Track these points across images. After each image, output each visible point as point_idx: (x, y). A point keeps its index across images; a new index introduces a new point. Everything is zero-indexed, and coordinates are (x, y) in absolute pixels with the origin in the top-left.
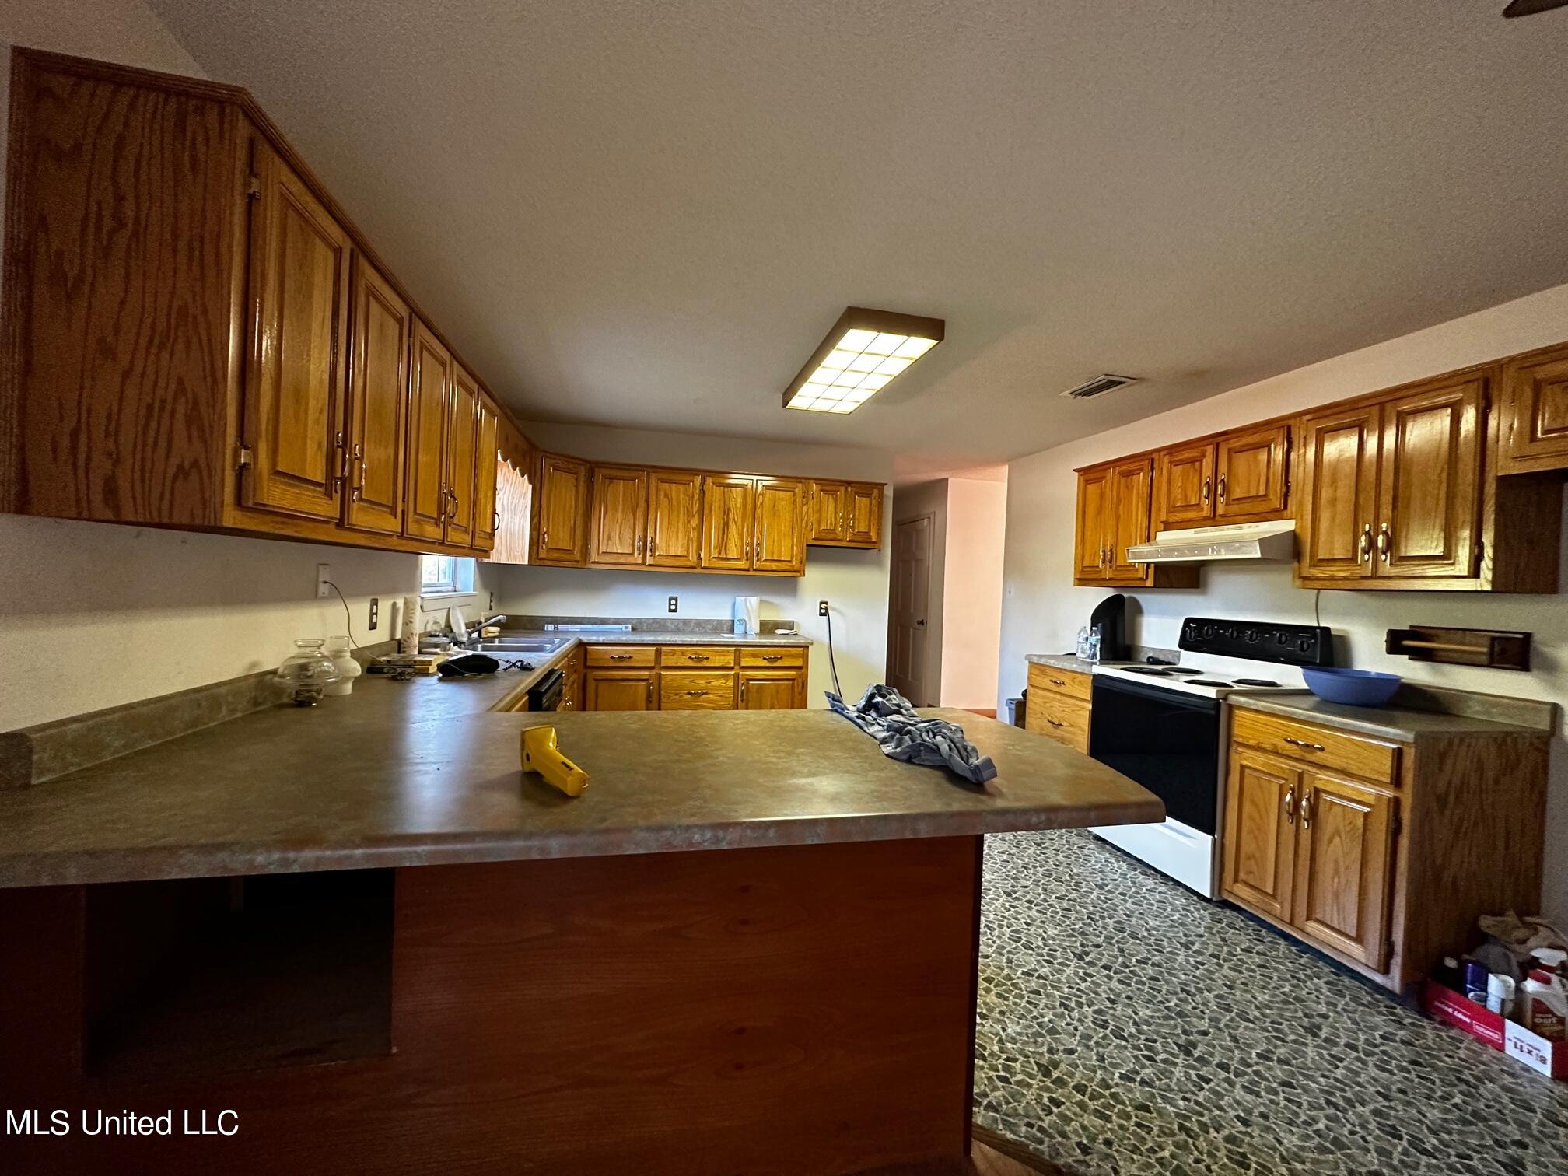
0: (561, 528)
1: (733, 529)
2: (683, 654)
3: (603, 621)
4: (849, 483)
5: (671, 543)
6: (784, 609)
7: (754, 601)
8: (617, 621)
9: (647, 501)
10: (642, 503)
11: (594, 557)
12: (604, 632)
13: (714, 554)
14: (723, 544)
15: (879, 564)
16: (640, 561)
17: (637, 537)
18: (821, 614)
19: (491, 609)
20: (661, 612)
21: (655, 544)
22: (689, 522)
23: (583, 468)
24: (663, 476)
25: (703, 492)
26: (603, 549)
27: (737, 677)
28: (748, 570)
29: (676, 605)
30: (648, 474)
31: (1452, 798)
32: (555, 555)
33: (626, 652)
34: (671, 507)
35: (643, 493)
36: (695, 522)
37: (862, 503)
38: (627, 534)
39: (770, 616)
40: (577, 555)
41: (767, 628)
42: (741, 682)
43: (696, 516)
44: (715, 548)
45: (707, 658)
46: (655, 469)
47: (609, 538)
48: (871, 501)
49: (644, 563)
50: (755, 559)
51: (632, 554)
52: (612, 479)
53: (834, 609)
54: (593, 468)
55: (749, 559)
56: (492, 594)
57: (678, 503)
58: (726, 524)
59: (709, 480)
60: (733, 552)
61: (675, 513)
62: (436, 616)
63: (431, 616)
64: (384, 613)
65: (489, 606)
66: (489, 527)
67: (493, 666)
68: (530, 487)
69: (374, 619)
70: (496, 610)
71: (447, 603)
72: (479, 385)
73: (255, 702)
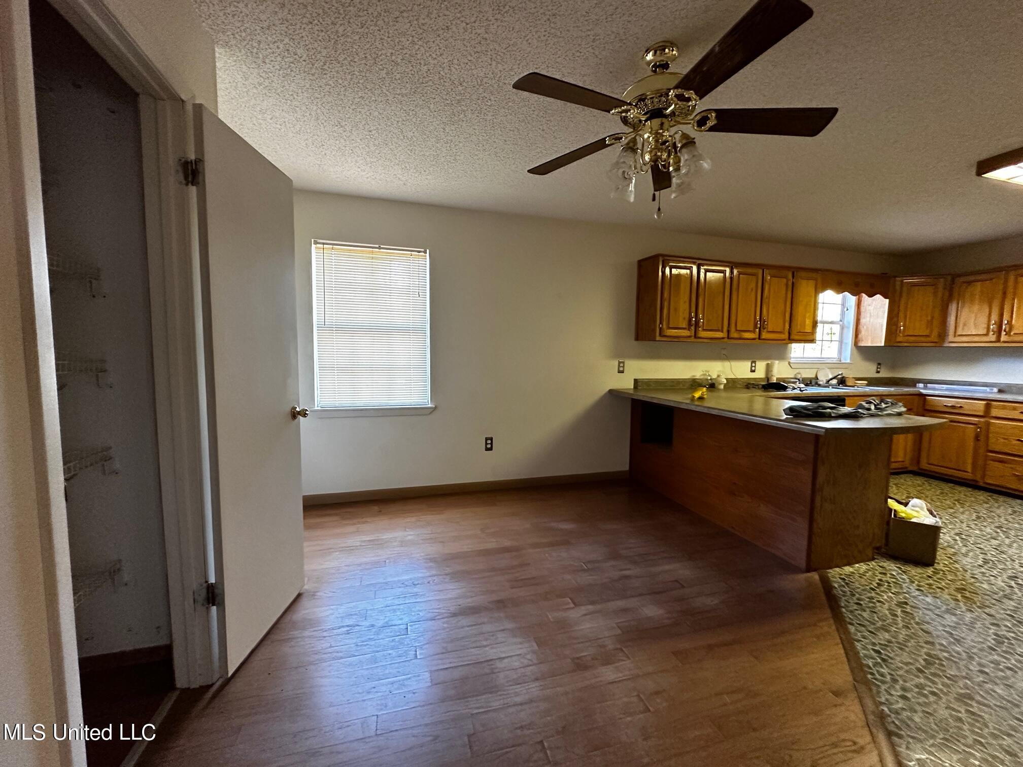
0: (917, 324)
9: (1004, 293)
10: (999, 296)
11: (951, 338)
16: (994, 339)
17: (994, 322)
19: (877, 372)
21: (1010, 326)
23: (942, 281)
26: (959, 333)
30: (1007, 273)
32: (913, 338)
33: (958, 403)
35: (1000, 288)
38: (983, 320)
40: (934, 337)
46: (1015, 267)
47: (965, 325)
49: (998, 341)
51: (987, 335)
52: (970, 282)
54: (953, 278)
56: (879, 364)
62: (801, 371)
63: (798, 371)
64: (761, 366)
65: (875, 371)
66: (808, 329)
67: (785, 388)
68: (887, 301)
69: (753, 368)
70: (884, 374)
71: (816, 366)
72: (795, 271)
73: (692, 385)
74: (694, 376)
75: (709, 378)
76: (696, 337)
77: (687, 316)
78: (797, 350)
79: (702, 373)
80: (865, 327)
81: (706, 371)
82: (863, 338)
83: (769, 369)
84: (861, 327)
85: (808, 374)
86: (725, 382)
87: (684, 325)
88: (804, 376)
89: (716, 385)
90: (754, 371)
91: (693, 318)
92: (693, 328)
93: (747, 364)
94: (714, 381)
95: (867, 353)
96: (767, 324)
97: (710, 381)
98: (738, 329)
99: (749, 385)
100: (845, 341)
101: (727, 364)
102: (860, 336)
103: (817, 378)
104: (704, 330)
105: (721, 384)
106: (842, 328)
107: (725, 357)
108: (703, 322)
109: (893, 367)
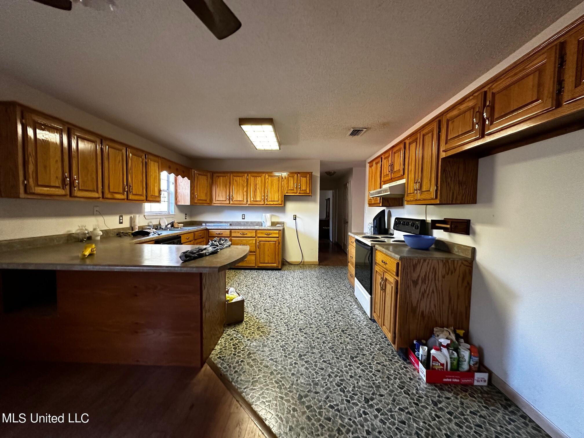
0: (202, 194)
1: (258, 191)
2: (238, 232)
3: (221, 222)
4: (299, 173)
5: (238, 197)
6: (279, 217)
7: (268, 215)
8: (225, 222)
9: (230, 183)
10: (228, 184)
11: (214, 202)
12: (220, 226)
13: (252, 199)
14: (255, 196)
15: (315, 201)
16: (228, 203)
17: (227, 195)
18: (294, 219)
19: (186, 219)
20: (240, 219)
21: (233, 197)
22: (243, 189)
23: (209, 174)
24: (235, 175)
25: (247, 179)
26: (217, 199)
27: (256, 240)
28: (264, 205)
29: (244, 217)
30: (230, 174)
31: (420, 281)
32: (201, 202)
33: (221, 232)
34: (237, 185)
35: (228, 181)
36: (245, 189)
37: (304, 180)
38: (224, 194)
39: (275, 220)
40: (208, 201)
41: (273, 224)
42: (258, 242)
43: (246, 187)
44: (252, 197)
45: (246, 234)
46: (232, 172)
47: (218, 196)
48: (307, 179)
49: (230, 203)
50: (266, 201)
51: (226, 201)
52: (219, 177)
53: (298, 217)
54: (213, 173)
55: (264, 201)
56: (186, 214)
57: (240, 183)
58: (256, 189)
59: (249, 175)
60: (258, 199)
61: (239, 187)
62: (152, 220)
63: (150, 221)
64: (126, 219)
65: (185, 218)
66: (157, 194)
67: (148, 234)
68: (190, 181)
69: (121, 221)
70: (188, 220)
71: (159, 217)
72: (147, 153)
73: (68, 240)
74: (69, 231)
75: (87, 232)
76: (71, 195)
77: (60, 175)
78: (148, 207)
79: (78, 228)
80: (180, 194)
81: (82, 226)
82: (180, 201)
83: (132, 220)
84: (178, 194)
85: (155, 222)
86: (102, 234)
87: (58, 183)
88: (154, 223)
89: (93, 237)
90: (122, 223)
91: (67, 178)
92: (68, 187)
93: (117, 218)
94: (90, 235)
95: (182, 208)
96: (132, 189)
97: (88, 235)
98: (111, 191)
99: (120, 234)
100: (170, 202)
101: (100, 219)
102: (178, 199)
103: (160, 224)
104: (79, 190)
105: (98, 236)
106: (169, 194)
107: (98, 213)
108: (78, 183)
109: (191, 216)
